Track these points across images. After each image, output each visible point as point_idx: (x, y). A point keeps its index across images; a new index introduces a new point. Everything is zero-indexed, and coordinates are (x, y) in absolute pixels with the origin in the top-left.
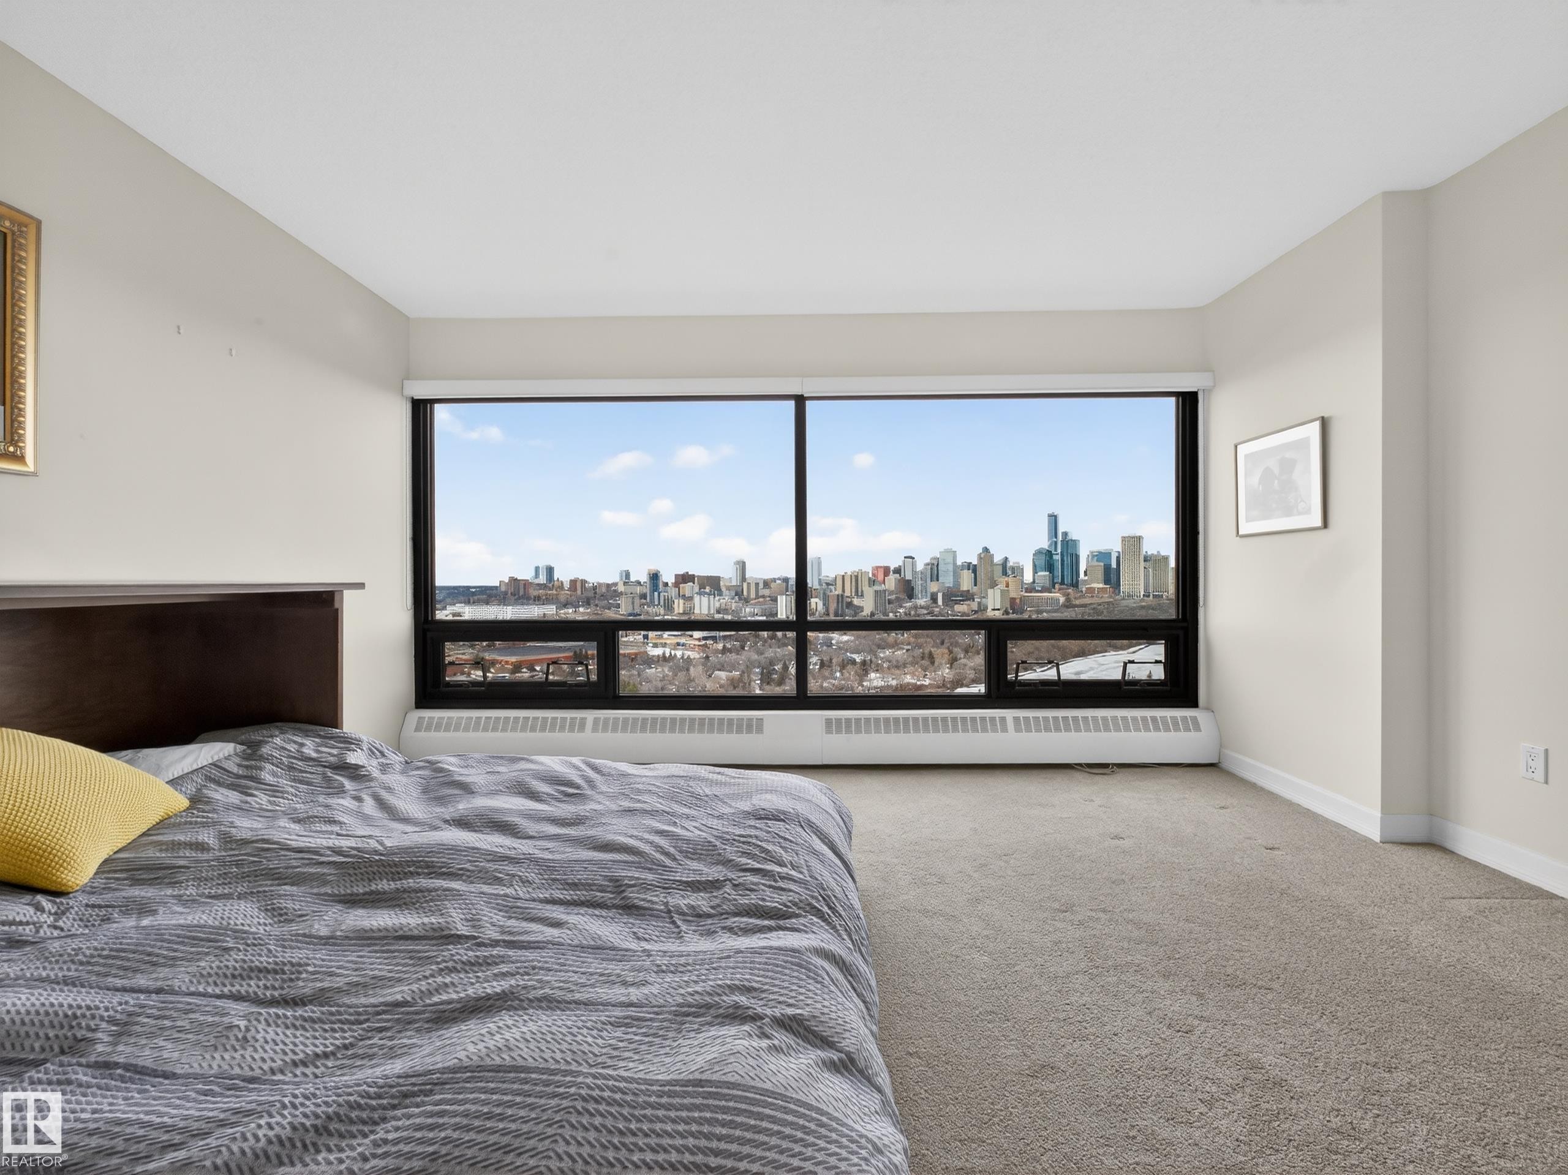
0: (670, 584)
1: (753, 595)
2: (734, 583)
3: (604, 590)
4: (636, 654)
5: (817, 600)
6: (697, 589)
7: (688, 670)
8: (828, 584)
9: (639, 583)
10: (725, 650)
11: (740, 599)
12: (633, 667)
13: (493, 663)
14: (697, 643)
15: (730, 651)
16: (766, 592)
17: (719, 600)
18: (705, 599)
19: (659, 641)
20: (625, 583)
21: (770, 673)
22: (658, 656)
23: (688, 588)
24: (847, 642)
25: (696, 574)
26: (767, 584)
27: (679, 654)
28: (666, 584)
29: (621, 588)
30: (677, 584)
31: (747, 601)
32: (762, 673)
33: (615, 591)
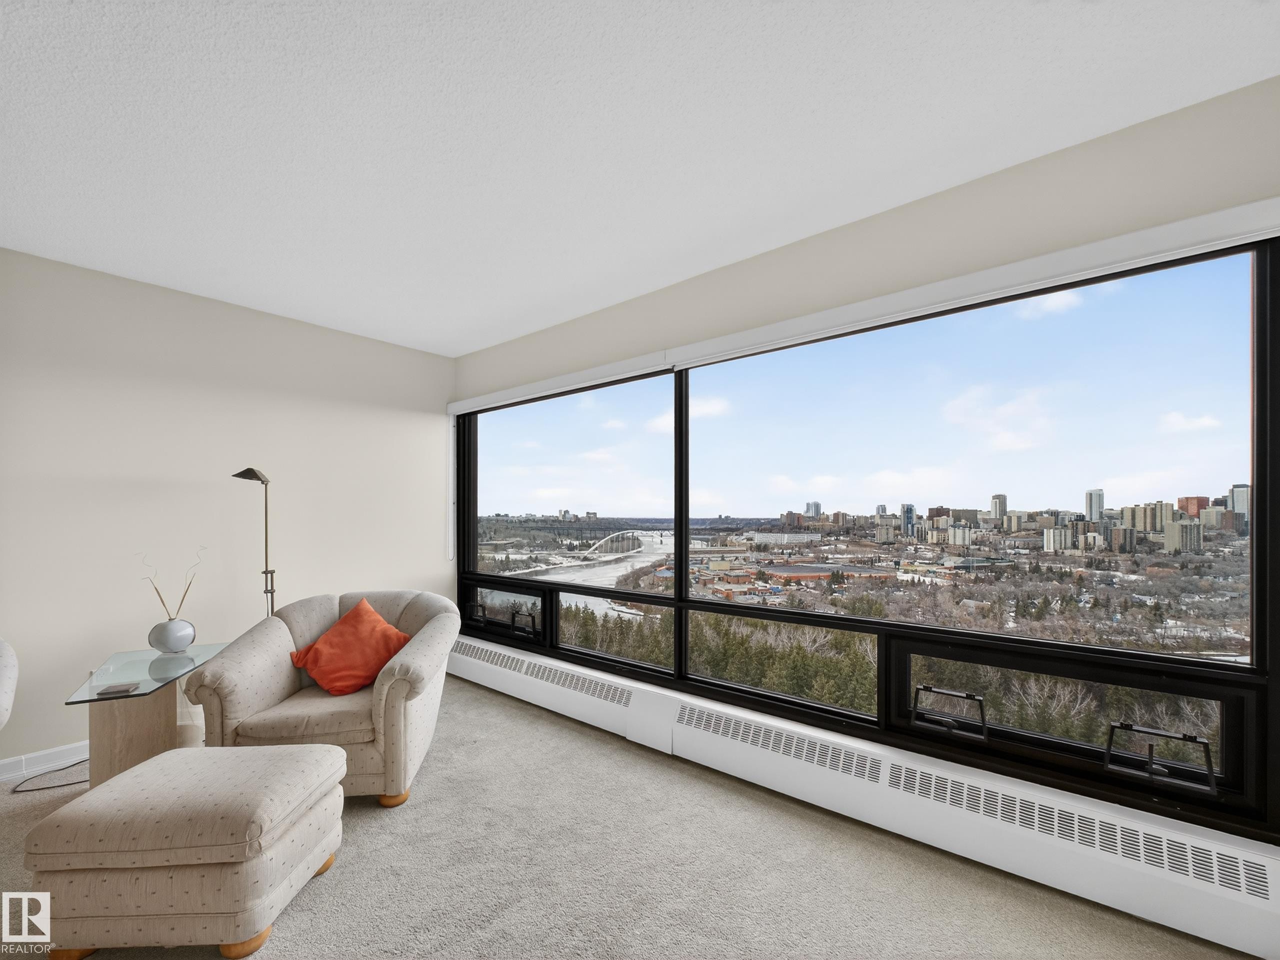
0: (925, 517)
1: (1014, 527)
2: (993, 516)
3: (862, 522)
4: (886, 578)
5: (1096, 534)
6: (951, 521)
7: (934, 594)
8: (1111, 517)
9: (894, 516)
10: (977, 580)
11: (999, 532)
12: (881, 589)
13: (771, 577)
14: (948, 571)
15: (983, 581)
16: (1033, 525)
17: (975, 532)
18: (959, 532)
19: (910, 568)
20: (882, 517)
21: (1026, 606)
22: (907, 581)
23: (942, 521)
24: (1135, 581)
25: (951, 508)
26: (1032, 517)
27: (928, 580)
28: (920, 518)
29: (878, 521)
30: (930, 518)
31: (1008, 533)
32: (1017, 606)
33: (872, 523)
